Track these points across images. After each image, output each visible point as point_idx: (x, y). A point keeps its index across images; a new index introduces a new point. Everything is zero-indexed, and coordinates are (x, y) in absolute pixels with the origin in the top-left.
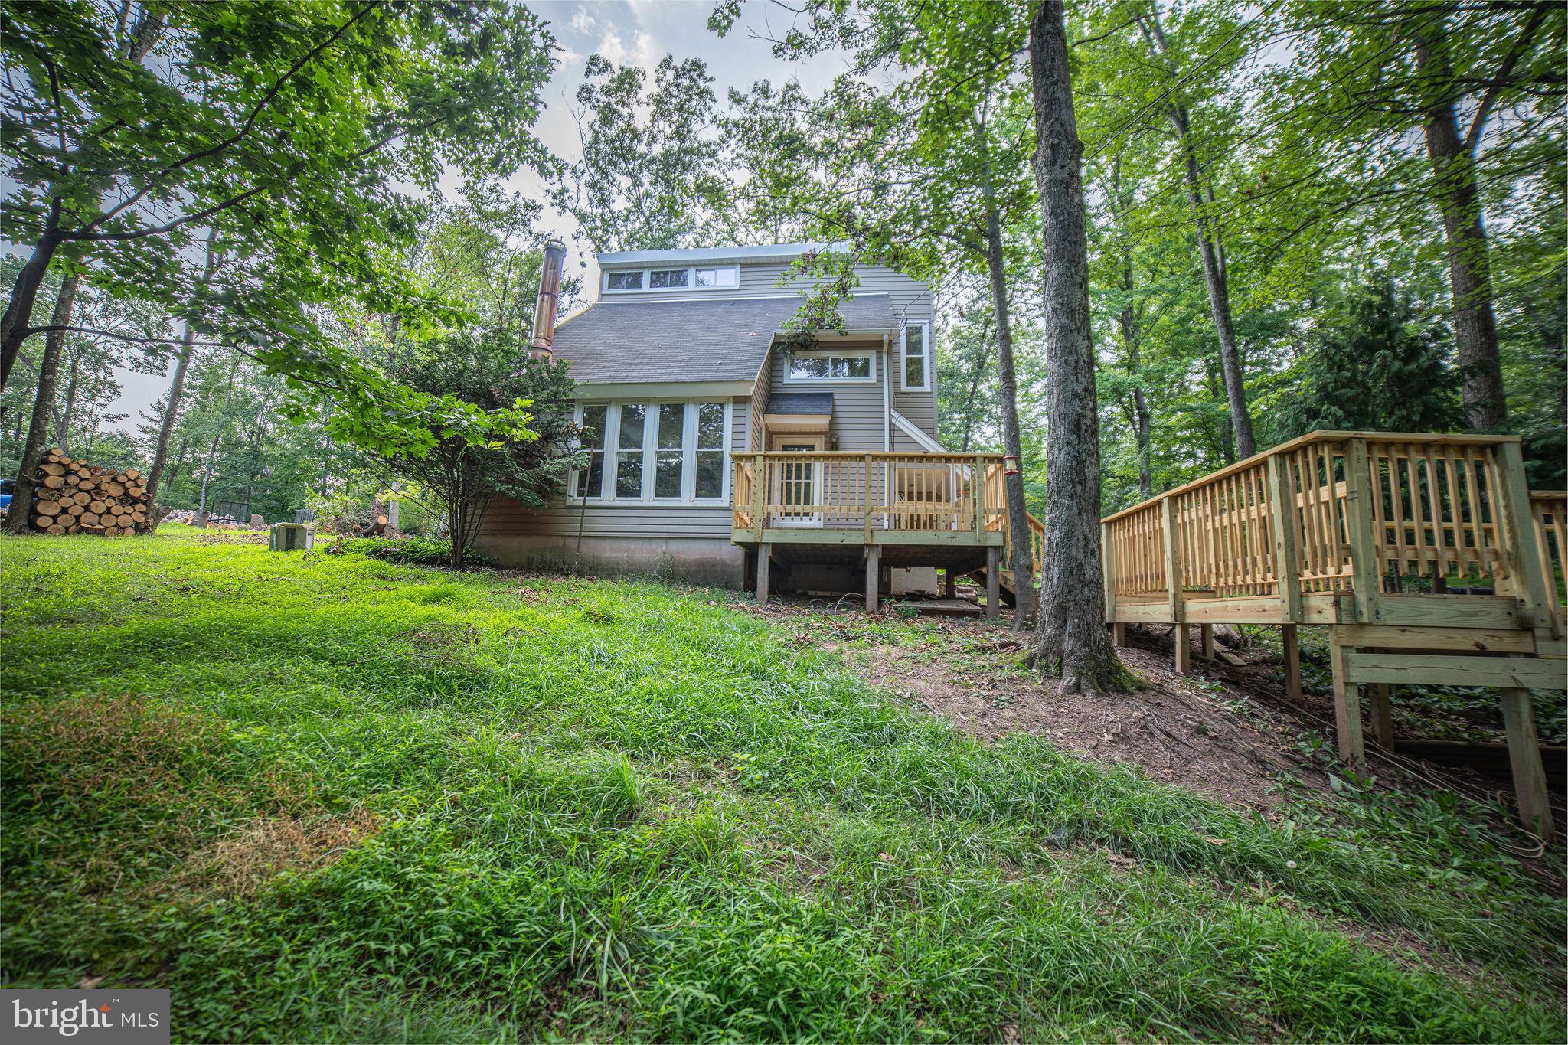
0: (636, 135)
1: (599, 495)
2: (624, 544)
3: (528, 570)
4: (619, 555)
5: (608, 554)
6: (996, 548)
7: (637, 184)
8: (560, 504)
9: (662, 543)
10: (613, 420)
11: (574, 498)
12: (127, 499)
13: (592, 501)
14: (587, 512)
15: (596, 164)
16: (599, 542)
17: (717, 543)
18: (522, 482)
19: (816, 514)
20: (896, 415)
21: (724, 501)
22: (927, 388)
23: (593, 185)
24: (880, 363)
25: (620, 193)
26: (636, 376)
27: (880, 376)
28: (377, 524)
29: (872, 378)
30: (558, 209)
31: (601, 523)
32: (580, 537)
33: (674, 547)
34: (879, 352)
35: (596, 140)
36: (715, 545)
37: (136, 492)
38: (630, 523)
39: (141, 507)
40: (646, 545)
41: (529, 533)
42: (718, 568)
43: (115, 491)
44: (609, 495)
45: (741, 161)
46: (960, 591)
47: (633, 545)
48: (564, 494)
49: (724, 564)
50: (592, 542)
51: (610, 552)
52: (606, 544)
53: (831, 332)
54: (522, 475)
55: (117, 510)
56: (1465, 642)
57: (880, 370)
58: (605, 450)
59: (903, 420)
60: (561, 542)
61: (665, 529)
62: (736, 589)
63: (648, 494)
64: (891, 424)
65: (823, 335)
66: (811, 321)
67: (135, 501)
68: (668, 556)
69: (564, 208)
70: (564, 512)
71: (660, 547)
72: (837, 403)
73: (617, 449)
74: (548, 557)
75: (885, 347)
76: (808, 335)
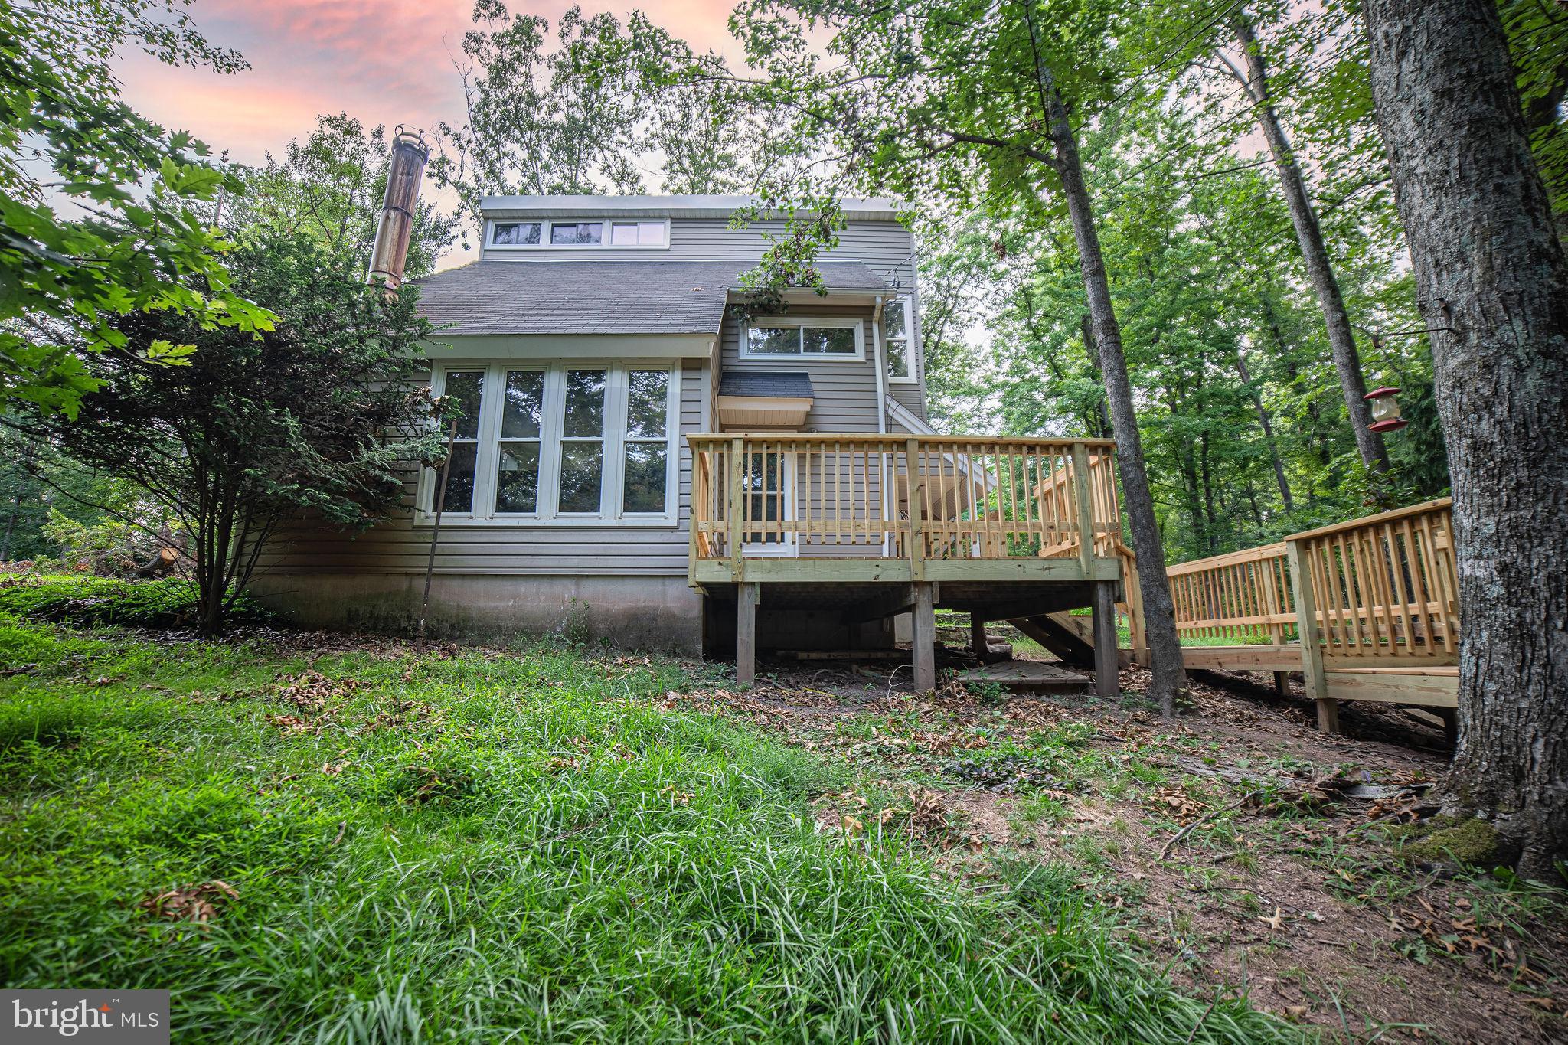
0: (533, 100)
1: (469, 509)
2: (508, 586)
3: (346, 632)
4: (501, 604)
5: (482, 603)
6: (1110, 584)
7: (534, 156)
8: (405, 524)
9: (570, 585)
10: (494, 393)
11: (425, 511)
13: (450, 518)
14: (443, 537)
15: (484, 129)
16: (467, 583)
17: (660, 582)
18: (325, 481)
19: (788, 535)
20: (894, 404)
21: (670, 516)
22: (912, 378)
23: (481, 155)
24: (869, 336)
25: (513, 165)
27: (870, 352)
28: (161, 560)
29: (860, 355)
30: (436, 180)
31: (469, 553)
32: (429, 576)
33: (589, 589)
34: (868, 322)
35: (486, 103)
36: (657, 586)
38: (519, 554)
40: (545, 587)
41: (349, 570)
42: (661, 623)
44: (483, 508)
45: (656, 142)
46: (992, 642)
47: (524, 588)
48: (411, 508)
49: (669, 616)
50: (455, 584)
52: (480, 586)
53: (806, 291)
54: (327, 469)
57: (869, 345)
58: (479, 439)
59: (902, 410)
60: (404, 584)
61: (575, 561)
62: (690, 654)
63: (547, 506)
64: (887, 416)
65: (794, 295)
66: (777, 276)
68: (580, 605)
69: (444, 180)
70: (410, 536)
71: (568, 591)
72: (815, 386)
73: (498, 437)
74: (383, 609)
75: (877, 314)
76: (775, 294)
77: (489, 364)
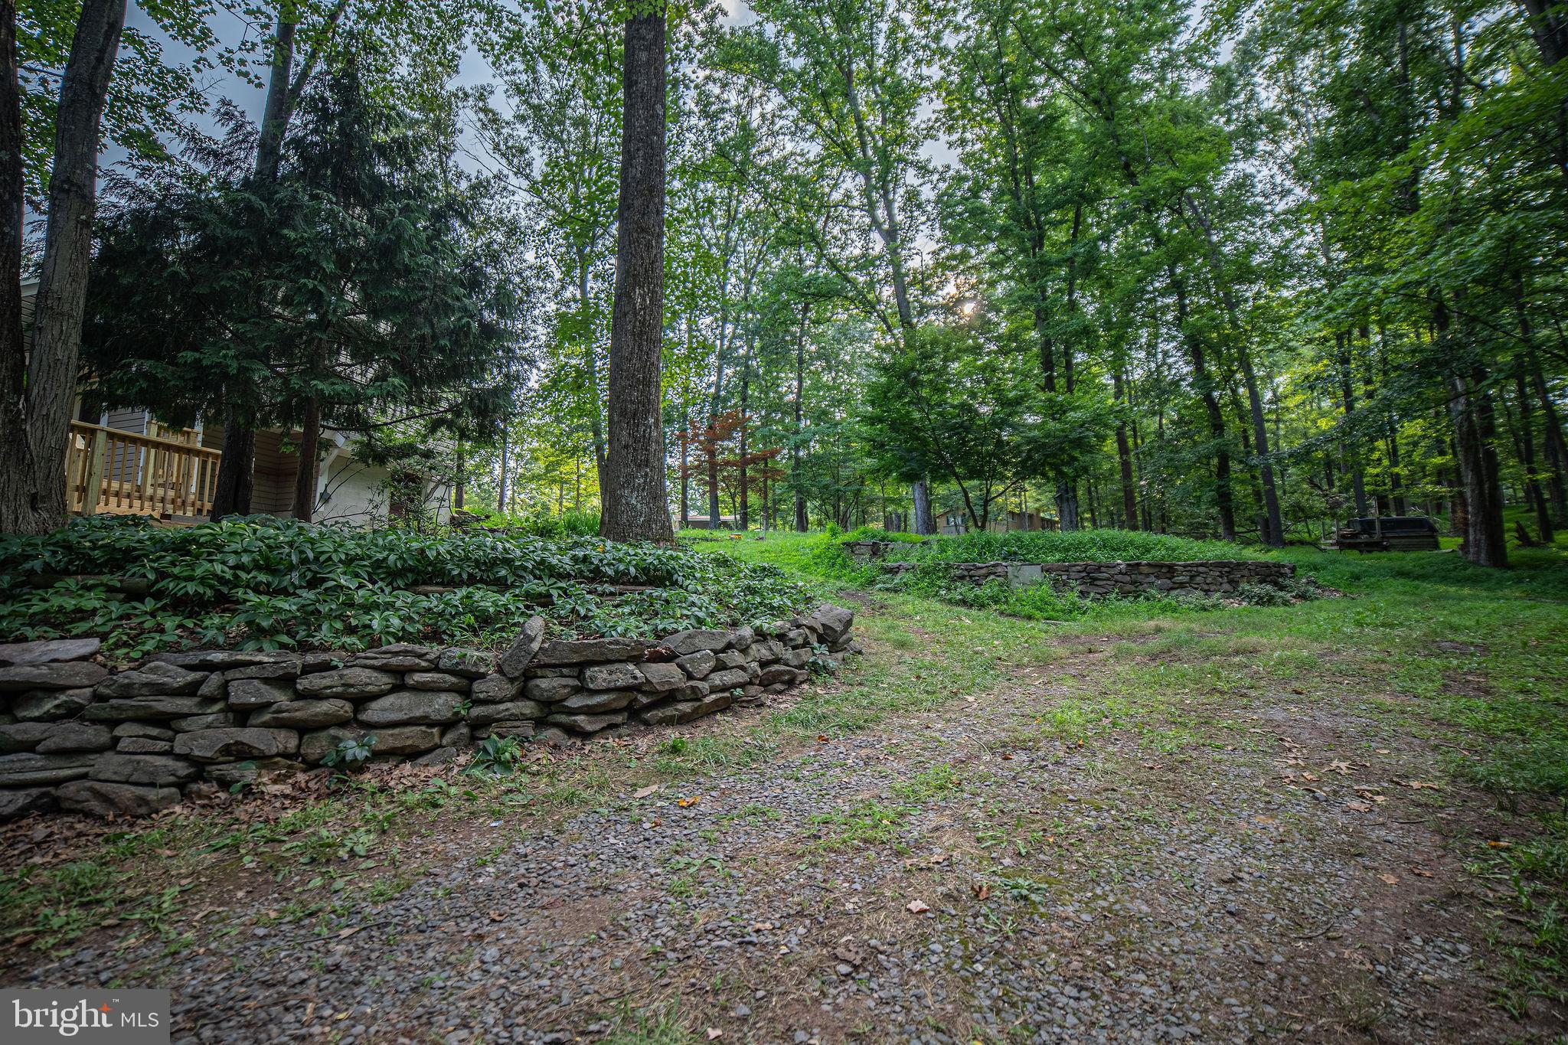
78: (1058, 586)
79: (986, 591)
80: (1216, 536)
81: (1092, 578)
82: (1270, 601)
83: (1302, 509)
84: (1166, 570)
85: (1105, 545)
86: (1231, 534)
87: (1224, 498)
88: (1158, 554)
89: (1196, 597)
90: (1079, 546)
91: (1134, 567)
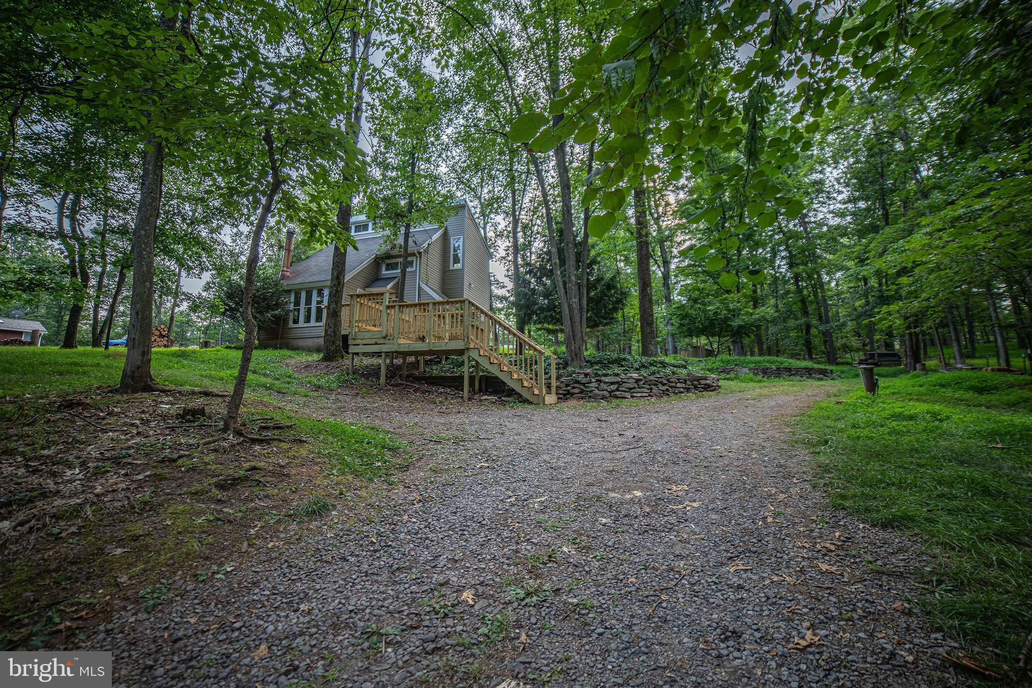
1: (299, 323)
8: (288, 326)
10: (303, 296)
11: (291, 325)
12: (161, 336)
13: (296, 326)
14: (295, 330)
20: (422, 283)
26: (311, 279)
29: (414, 268)
31: (299, 333)
37: (164, 333)
38: (308, 332)
39: (166, 338)
43: (157, 333)
44: (301, 323)
47: (308, 340)
50: (296, 340)
51: (301, 343)
52: (301, 340)
55: (158, 340)
56: (373, 341)
58: (301, 307)
59: (424, 285)
60: (287, 341)
63: (313, 322)
64: (419, 287)
67: (163, 336)
70: (288, 330)
73: (304, 306)
77: (301, 289)
78: (755, 374)
79: (732, 375)
80: (804, 359)
81: (766, 372)
82: (822, 379)
83: (847, 347)
84: (789, 370)
85: (768, 362)
86: (811, 358)
87: (808, 343)
88: (786, 365)
89: (798, 378)
90: (759, 362)
91: (778, 369)
